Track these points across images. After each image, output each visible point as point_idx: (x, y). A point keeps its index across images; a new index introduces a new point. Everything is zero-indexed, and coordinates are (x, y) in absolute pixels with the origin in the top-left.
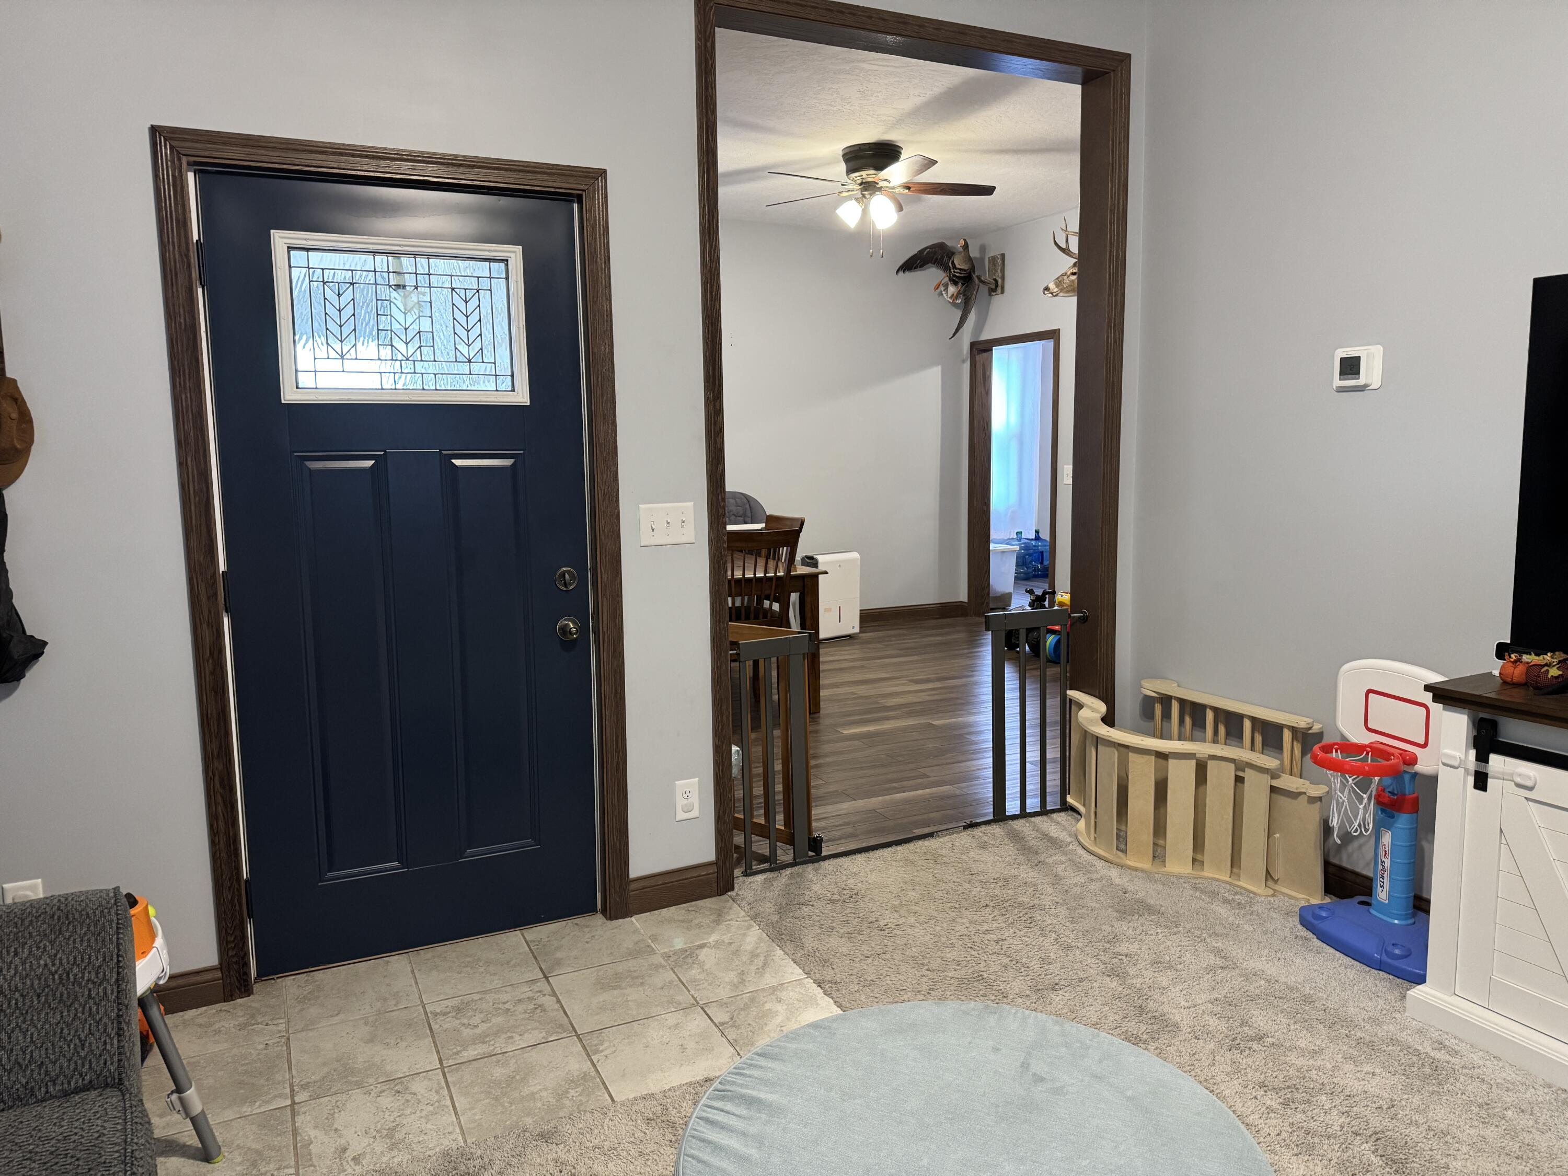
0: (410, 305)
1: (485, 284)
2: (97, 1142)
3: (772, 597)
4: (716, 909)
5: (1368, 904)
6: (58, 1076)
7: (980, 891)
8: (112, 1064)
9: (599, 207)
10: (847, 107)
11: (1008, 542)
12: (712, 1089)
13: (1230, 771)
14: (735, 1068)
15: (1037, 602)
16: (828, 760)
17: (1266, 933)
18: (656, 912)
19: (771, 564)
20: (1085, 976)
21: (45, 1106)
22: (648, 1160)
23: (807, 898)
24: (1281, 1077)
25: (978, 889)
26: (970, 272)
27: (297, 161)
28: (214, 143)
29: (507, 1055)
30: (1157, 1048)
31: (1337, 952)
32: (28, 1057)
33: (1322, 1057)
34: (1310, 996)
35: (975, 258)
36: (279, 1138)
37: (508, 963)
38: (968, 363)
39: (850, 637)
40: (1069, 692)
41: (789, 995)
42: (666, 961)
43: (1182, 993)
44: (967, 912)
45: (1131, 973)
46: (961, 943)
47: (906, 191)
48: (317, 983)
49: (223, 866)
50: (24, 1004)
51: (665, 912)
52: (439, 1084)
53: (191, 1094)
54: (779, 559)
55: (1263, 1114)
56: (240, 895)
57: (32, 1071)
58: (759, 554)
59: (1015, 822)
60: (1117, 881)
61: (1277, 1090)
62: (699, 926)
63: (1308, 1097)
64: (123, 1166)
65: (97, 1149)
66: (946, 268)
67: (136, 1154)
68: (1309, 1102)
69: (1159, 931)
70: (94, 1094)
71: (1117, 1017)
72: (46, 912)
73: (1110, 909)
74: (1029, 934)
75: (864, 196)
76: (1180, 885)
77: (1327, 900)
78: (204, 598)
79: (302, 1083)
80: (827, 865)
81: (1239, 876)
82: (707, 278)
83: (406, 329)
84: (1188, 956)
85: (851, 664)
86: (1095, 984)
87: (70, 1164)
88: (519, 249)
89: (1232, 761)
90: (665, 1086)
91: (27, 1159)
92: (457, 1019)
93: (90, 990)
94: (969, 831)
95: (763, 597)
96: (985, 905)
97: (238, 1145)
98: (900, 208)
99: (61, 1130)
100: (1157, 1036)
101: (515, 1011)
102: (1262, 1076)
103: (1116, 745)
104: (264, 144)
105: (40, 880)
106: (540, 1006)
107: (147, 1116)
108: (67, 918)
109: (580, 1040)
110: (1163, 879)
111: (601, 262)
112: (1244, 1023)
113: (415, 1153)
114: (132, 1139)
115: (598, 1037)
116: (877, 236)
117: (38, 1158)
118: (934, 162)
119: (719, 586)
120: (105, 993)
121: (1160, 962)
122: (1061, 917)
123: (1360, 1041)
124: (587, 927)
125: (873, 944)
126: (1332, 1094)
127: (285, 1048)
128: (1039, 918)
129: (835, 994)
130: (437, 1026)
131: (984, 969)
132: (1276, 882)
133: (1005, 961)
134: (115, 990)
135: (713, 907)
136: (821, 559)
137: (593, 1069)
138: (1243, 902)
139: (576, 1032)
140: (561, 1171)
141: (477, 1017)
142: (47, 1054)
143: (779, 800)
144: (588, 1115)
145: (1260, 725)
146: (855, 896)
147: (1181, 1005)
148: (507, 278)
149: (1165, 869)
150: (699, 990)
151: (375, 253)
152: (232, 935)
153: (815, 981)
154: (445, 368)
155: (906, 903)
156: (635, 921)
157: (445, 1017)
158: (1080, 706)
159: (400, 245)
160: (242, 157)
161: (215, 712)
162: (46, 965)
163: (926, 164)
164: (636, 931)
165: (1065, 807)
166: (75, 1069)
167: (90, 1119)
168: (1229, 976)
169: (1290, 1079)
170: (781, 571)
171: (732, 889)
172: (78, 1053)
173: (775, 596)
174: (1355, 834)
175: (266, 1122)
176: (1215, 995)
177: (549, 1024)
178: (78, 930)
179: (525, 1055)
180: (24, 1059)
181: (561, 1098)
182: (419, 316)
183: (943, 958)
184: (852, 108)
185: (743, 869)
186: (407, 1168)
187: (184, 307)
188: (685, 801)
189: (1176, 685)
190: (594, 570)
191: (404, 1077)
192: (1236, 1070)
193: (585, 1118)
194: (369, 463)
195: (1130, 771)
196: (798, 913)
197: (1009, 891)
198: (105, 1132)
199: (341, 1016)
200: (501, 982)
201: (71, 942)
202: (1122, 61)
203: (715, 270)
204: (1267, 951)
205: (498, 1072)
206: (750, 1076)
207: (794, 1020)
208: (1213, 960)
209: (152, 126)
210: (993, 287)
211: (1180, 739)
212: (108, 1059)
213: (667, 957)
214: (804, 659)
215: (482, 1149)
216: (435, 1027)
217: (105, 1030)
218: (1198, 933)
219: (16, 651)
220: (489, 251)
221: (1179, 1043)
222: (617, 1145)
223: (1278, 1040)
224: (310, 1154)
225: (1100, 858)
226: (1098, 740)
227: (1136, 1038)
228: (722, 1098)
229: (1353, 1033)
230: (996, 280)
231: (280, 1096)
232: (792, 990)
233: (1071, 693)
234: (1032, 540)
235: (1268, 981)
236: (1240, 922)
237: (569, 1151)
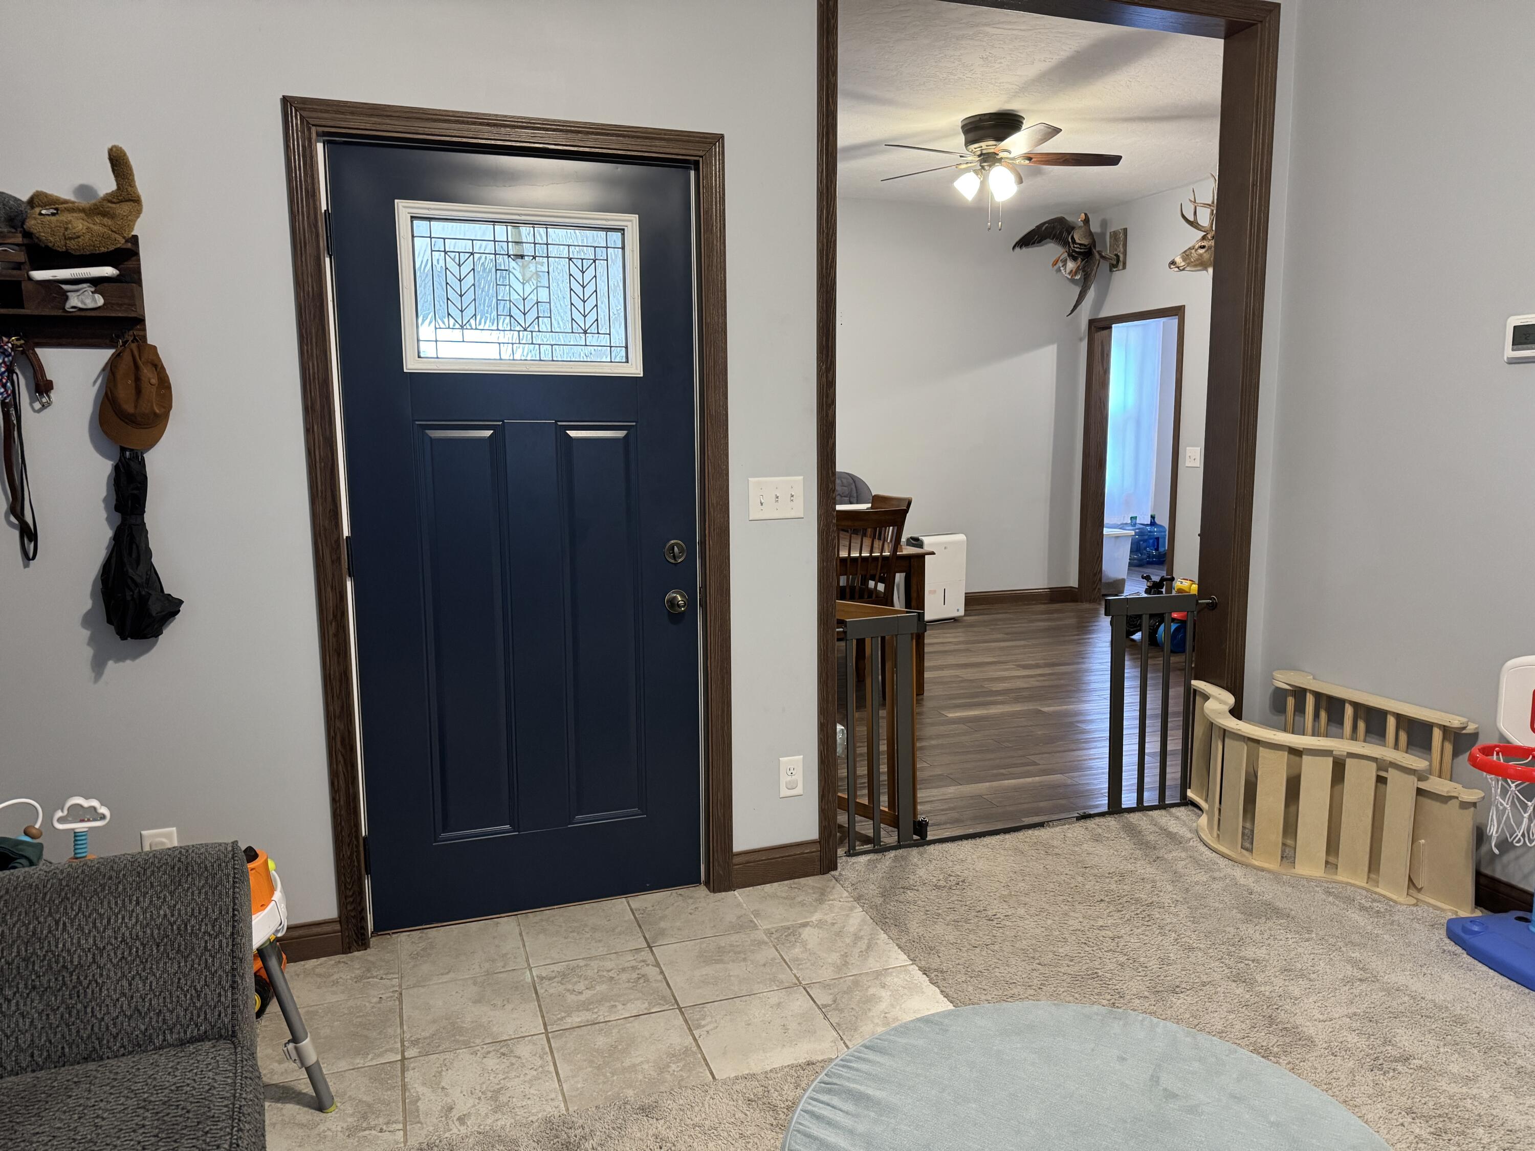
0: (528, 276)
1: (601, 253)
2: (208, 1095)
3: (877, 577)
4: (819, 888)
5: (1527, 920)
6: (175, 1025)
7: (1094, 884)
8: (226, 1015)
9: (716, 173)
10: (969, 75)
11: (1122, 526)
12: (818, 1080)
13: (1371, 770)
14: (842, 1060)
15: (1155, 588)
16: (933, 742)
17: (1409, 945)
18: (759, 887)
19: (877, 544)
20: (1209, 980)
21: (161, 1055)
22: (749, 1143)
23: (911, 882)
24: (1431, 1104)
25: (1092, 883)
26: (1090, 247)
27: (421, 130)
28: (343, 113)
29: (610, 1024)
30: (1289, 1063)
31: (1491, 971)
32: (147, 1004)
33: (1478, 1085)
34: (1461, 1017)
35: (1095, 233)
36: (389, 1093)
37: (613, 930)
38: (1086, 341)
39: (955, 620)
40: (1194, 682)
41: (894, 980)
42: (769, 938)
43: (1317, 1004)
44: (1080, 907)
45: (1259, 980)
46: (1074, 938)
47: (1027, 162)
48: (430, 940)
49: (343, 823)
50: (144, 953)
51: (768, 888)
52: (543, 1049)
53: (306, 1044)
54: (885, 540)
55: (1411, 1143)
56: (358, 852)
57: (151, 1018)
58: (864, 535)
59: (1132, 815)
60: (1242, 881)
61: (1427, 1119)
62: (802, 904)
63: (1462, 1128)
64: (230, 1122)
65: (207, 1103)
66: (1065, 243)
67: (245, 1109)
68: (1463, 1133)
69: (1290, 937)
70: (208, 1044)
71: (1244, 1026)
72: (168, 863)
73: (1235, 911)
74: (1147, 933)
75: (983, 167)
76: (1311, 889)
77: (1478, 913)
78: (328, 561)
79: (413, 1039)
80: (931, 849)
81: (1378, 882)
82: (823, 245)
83: (524, 300)
84: (1322, 965)
85: (957, 647)
86: (1219, 989)
87: (180, 1116)
88: (635, 217)
89: (1374, 759)
90: (767, 1066)
91: (140, 1108)
92: (562, 984)
93: (206, 942)
94: (1082, 823)
95: (868, 576)
96: (1099, 900)
97: (350, 1096)
98: (1020, 181)
99: (175, 1080)
100: (1289, 1050)
101: (619, 979)
102: (1410, 1101)
103: (1246, 740)
104: (389, 114)
105: (174, 829)
106: (643, 976)
107: (258, 1070)
108: (186, 870)
109: (682, 1013)
110: (1292, 881)
111: (716, 229)
112: (1386, 1042)
113: (518, 1118)
114: (241, 1094)
115: (700, 1012)
116: (995, 210)
117: (151, 1107)
118: (1057, 131)
119: (827, 562)
120: (221, 946)
121: (1290, 970)
122: (1182, 916)
123: (1521, 1070)
124: (691, 898)
125: (981, 934)
126: (1490, 1127)
127: (397, 1003)
128: (1157, 916)
129: (941, 983)
130: (543, 991)
131: (1099, 967)
132: (1419, 890)
133: (1122, 959)
134: (230, 944)
135: (816, 885)
136: (926, 540)
137: (694, 1044)
138: (1382, 910)
139: (678, 1004)
140: (661, 1148)
141: (582, 983)
142: (164, 1003)
143: (883, 781)
144: (689, 1091)
145: (1406, 723)
146: (961, 883)
147: (1315, 1017)
148: (623, 248)
149: (1293, 871)
150: (801, 969)
151: (494, 222)
152: (350, 890)
153: (920, 969)
154: (562, 339)
155: (1016, 894)
156: (738, 895)
157: (551, 982)
158: (1206, 697)
159: (519, 215)
160: (368, 126)
161: (337, 674)
162: (165, 915)
163: (1050, 133)
164: (739, 905)
165: (1186, 802)
166: (191, 1019)
167: (202, 1071)
168: (1369, 989)
169: (1441, 1106)
170: (887, 551)
171: (835, 868)
172: (194, 1003)
173: (880, 577)
174: (1517, 845)
175: (379, 1075)
176: (1353, 1009)
177: (651, 994)
178: (196, 882)
179: (629, 1025)
180: (144, 1007)
181: (662, 1072)
182: (537, 287)
183: (1055, 952)
184: (973, 77)
185: (846, 849)
186: (509, 1132)
187: (312, 276)
188: (789, 778)
189: (1311, 677)
190: (703, 543)
191: (510, 1040)
192: (1380, 1094)
193: (686, 1094)
194: (488, 433)
195: (1260, 766)
196: (901, 898)
197: (1125, 887)
198: (215, 1084)
199: (451, 975)
200: (606, 949)
201: (189, 894)
202: (1271, 11)
203: (832, 236)
204: (1411, 965)
205: (601, 1041)
206: (857, 1070)
207: (898, 1007)
208: (1349, 970)
209: (284, 97)
210: (1115, 263)
211: (1313, 735)
212: (223, 1011)
213: (769, 933)
214: (912, 639)
215: (583, 1118)
216: (540, 991)
217: (220, 983)
218: (1332, 941)
219: (155, 608)
220: (606, 220)
221: (1314, 1058)
222: (717, 1125)
223: (1426, 1062)
224: (418, 1111)
225: (1223, 856)
226: (1225, 733)
227: (1266, 1050)
228: (829, 1092)
229: (1512, 1060)
230: (1117, 256)
231: (391, 1050)
232: (897, 977)
233: (1197, 684)
234: (1147, 525)
235: (1413, 997)
236: (1380, 932)
237: (669, 1128)
